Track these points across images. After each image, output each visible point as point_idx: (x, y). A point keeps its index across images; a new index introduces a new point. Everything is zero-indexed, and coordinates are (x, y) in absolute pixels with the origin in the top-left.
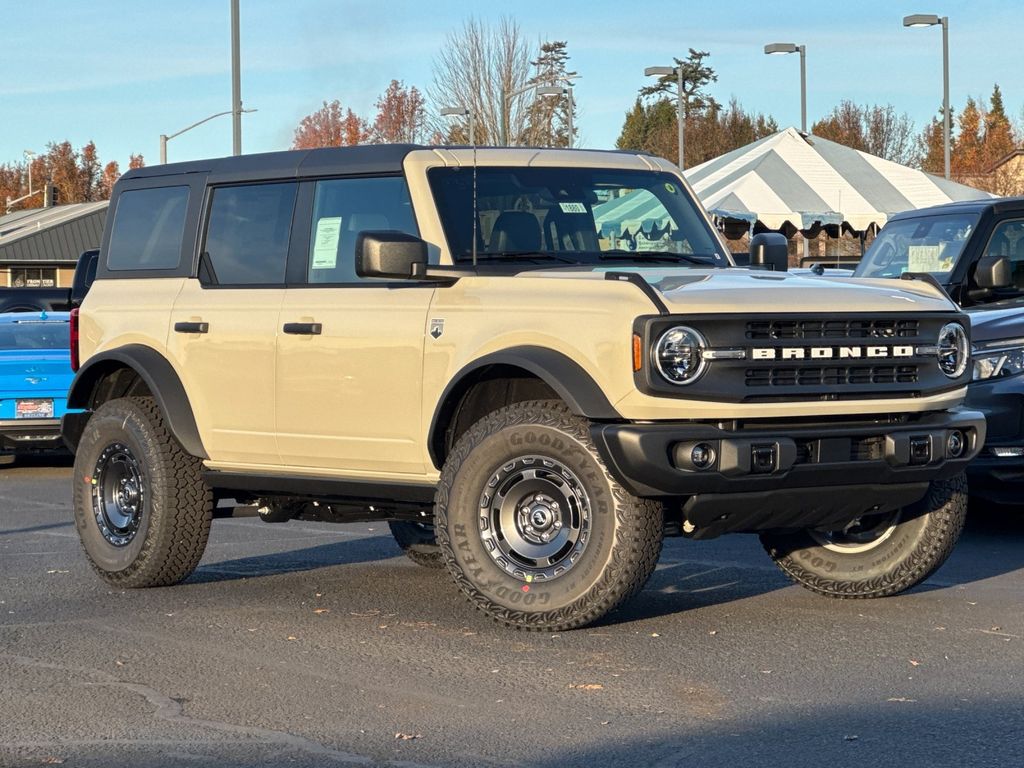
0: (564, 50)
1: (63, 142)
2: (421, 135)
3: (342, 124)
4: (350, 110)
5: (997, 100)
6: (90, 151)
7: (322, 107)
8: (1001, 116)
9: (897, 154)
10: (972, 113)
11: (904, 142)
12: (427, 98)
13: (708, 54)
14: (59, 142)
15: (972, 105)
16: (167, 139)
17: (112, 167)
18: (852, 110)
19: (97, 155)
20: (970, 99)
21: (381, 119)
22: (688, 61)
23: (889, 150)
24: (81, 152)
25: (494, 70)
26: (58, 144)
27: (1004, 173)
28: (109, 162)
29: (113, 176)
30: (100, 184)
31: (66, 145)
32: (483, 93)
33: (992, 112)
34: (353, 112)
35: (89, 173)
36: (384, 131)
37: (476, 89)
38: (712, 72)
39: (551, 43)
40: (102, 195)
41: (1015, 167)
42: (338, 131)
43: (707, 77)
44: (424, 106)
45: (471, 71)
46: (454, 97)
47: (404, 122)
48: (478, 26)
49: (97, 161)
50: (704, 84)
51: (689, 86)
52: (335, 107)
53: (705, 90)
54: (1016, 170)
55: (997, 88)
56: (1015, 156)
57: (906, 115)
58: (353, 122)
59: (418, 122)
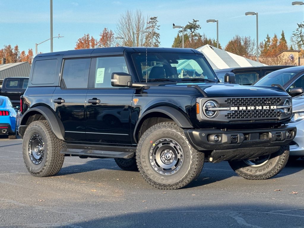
0: (157, 19)
1: (9, 45)
2: (113, 44)
3: (90, 41)
4: (92, 37)
5: (283, 35)
6: (17, 47)
7: (84, 36)
8: (284, 39)
9: (252, 51)
10: (276, 39)
11: (254, 47)
12: (115, 33)
13: (198, 21)
14: (7, 45)
15: (276, 37)
16: (37, 45)
17: (23, 53)
18: (239, 38)
19: (18, 49)
20: (275, 35)
21: (101, 39)
22: (193, 23)
23: (249, 49)
24: (14, 48)
25: (134, 25)
26: (7, 46)
27: (280, 57)
28: (22, 51)
29: (23, 55)
30: (19, 57)
31: (9, 46)
32: (131, 32)
33: (282, 38)
34: (93, 37)
35: (16, 54)
36: (102, 43)
37: (129, 31)
38: (199, 26)
39: (153, 17)
40: (20, 61)
41: (283, 55)
42: (89, 42)
43: (198, 27)
44: (114, 36)
45: (128, 26)
46: (123, 33)
47: (108, 40)
48: (130, 12)
49: (19, 51)
50: (197, 29)
51: (193, 30)
52: (88, 36)
53: (197, 31)
54: (283, 56)
55: (283, 31)
56: (283, 52)
57: (254, 39)
58: (93, 40)
59: (112, 40)
